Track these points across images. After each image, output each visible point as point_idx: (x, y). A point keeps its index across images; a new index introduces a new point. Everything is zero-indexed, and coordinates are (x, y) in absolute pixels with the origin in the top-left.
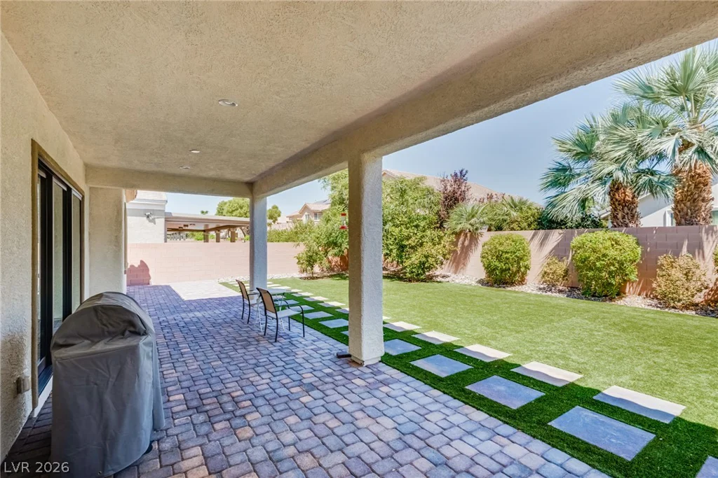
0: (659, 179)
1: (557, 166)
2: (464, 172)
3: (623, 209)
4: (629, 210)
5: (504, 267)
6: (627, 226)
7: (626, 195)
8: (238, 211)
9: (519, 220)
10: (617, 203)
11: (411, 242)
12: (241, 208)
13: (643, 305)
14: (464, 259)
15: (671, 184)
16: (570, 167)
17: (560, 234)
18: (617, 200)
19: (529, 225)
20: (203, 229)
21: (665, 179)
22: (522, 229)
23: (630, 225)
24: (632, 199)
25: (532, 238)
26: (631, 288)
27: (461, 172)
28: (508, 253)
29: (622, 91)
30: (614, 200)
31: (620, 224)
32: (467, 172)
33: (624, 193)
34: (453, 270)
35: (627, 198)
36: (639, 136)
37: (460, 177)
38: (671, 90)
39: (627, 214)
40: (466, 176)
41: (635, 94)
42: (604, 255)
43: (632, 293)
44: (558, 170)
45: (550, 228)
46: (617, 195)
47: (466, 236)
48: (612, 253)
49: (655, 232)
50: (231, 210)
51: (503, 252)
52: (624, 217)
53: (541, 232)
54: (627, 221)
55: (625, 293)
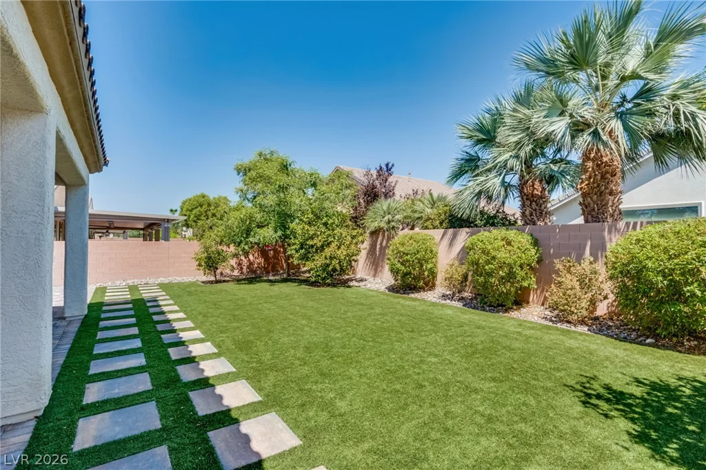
0: (559, 168)
1: (465, 156)
2: (390, 165)
3: (530, 205)
4: (537, 205)
5: (405, 271)
6: (534, 224)
7: (534, 189)
8: (197, 209)
9: (432, 217)
10: (525, 197)
11: (317, 242)
12: (201, 206)
13: (536, 318)
14: (382, 261)
15: (570, 174)
16: (478, 157)
17: (467, 233)
18: (525, 194)
19: (441, 223)
20: (142, 227)
21: (565, 168)
22: (434, 228)
23: (539, 223)
24: (541, 192)
25: (442, 237)
26: (535, 296)
27: (387, 165)
28: (407, 254)
29: (523, 66)
30: (523, 194)
31: (528, 222)
32: (393, 165)
33: (533, 186)
34: (372, 273)
35: (536, 192)
36: (535, 116)
37: (386, 171)
38: (571, 63)
39: (535, 210)
40: (392, 170)
41: (539, 71)
42: (494, 258)
43: (536, 302)
44: (467, 161)
45: (461, 227)
46: (525, 188)
47: (384, 236)
48: (502, 255)
49: (558, 230)
50: (190, 208)
51: (404, 253)
52: (531, 215)
53: (451, 231)
54: (535, 218)
55: (528, 303)
